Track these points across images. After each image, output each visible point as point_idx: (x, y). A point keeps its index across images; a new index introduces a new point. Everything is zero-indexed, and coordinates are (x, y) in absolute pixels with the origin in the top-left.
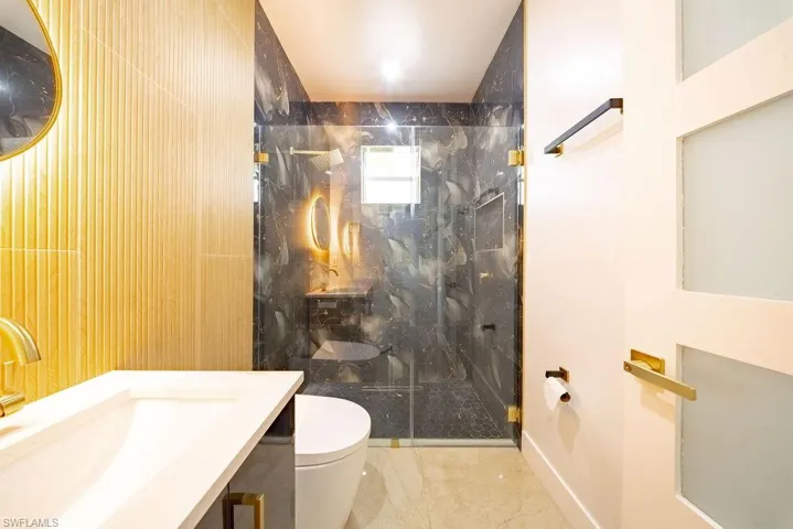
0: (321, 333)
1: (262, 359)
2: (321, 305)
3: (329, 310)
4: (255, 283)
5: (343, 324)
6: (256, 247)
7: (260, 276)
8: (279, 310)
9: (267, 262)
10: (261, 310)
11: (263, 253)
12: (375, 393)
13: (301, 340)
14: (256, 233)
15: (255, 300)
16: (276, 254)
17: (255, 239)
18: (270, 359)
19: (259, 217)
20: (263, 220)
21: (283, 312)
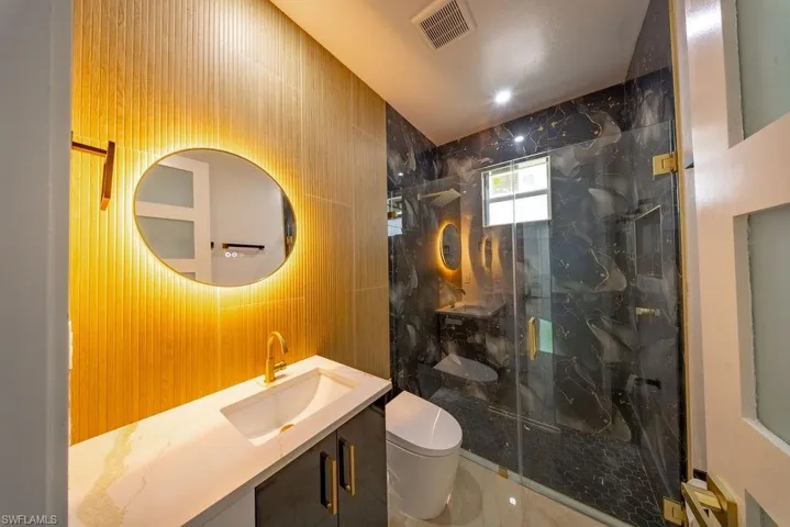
0: (451, 346)
1: (397, 359)
2: (448, 321)
3: (456, 326)
4: (391, 305)
5: (469, 340)
6: (390, 279)
7: (394, 299)
8: (411, 323)
9: (400, 288)
10: (396, 324)
11: (395, 282)
12: (500, 417)
13: (432, 349)
14: (390, 269)
15: (391, 317)
16: (406, 280)
17: (390, 274)
18: (404, 361)
19: (392, 257)
20: (395, 259)
21: (415, 326)
